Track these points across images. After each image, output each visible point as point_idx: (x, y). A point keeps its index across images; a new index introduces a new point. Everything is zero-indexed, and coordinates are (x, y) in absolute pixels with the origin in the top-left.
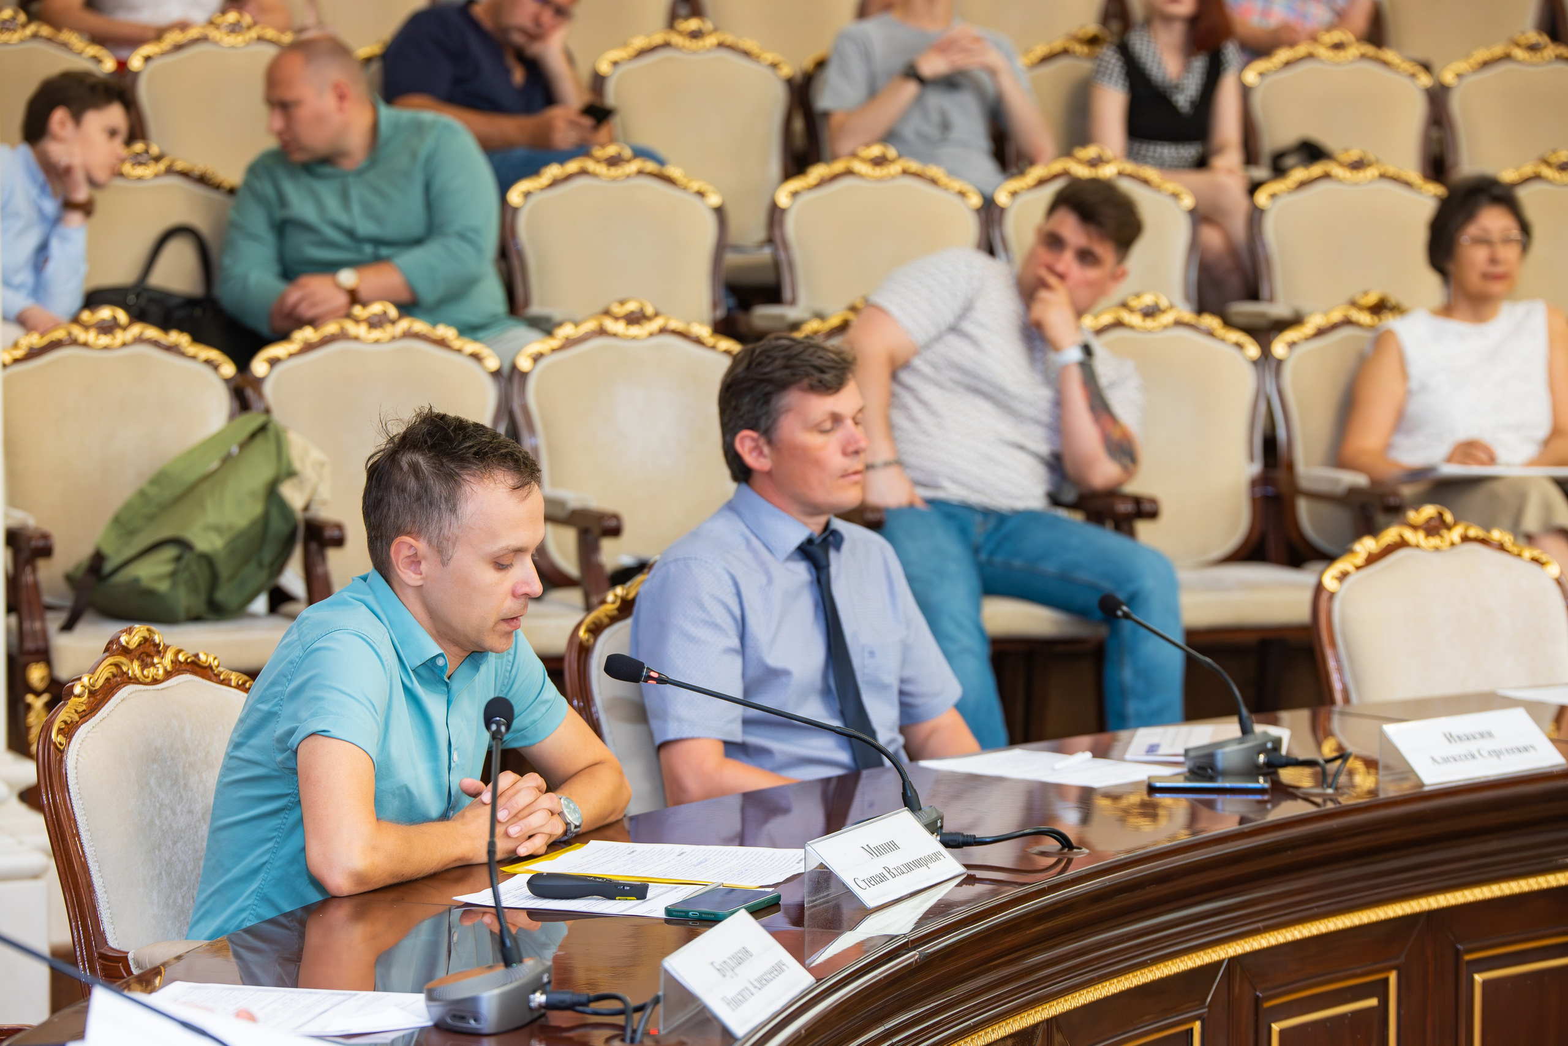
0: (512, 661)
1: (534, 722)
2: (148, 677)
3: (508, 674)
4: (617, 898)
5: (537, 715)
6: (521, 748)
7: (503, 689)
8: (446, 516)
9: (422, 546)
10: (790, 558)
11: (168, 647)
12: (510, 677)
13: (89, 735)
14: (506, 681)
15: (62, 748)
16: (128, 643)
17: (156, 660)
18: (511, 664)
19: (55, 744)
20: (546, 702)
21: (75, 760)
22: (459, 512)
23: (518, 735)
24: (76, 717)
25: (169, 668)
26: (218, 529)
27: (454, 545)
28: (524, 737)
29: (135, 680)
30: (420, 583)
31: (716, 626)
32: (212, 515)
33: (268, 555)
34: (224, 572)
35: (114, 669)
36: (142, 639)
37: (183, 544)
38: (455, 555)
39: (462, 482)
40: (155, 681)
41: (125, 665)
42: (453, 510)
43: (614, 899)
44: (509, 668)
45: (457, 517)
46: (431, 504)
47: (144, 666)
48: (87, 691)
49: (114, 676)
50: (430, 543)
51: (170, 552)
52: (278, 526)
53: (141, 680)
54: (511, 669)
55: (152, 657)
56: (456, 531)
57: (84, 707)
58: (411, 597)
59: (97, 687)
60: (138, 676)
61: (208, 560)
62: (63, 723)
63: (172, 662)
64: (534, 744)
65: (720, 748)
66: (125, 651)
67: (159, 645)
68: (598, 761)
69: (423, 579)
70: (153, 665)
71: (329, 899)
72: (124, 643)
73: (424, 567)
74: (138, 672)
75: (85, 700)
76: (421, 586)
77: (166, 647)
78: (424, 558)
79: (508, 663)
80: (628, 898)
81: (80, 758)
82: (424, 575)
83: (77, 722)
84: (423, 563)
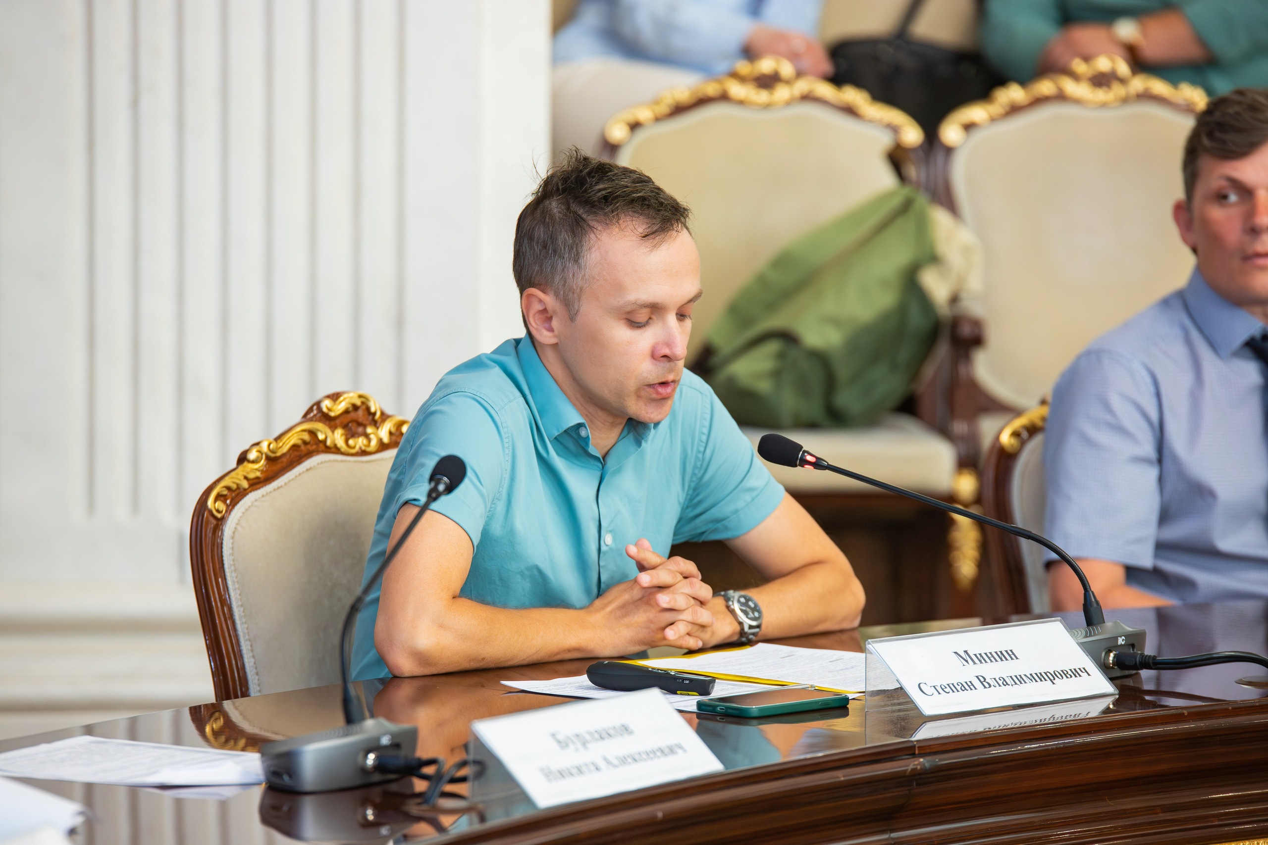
0: (705, 441)
1: (736, 512)
2: (354, 448)
3: (700, 456)
4: (678, 692)
5: (740, 504)
6: (728, 539)
7: (696, 471)
8: (570, 265)
9: (549, 300)
10: (1236, 354)
11: (388, 417)
12: (703, 459)
13: (256, 504)
14: (699, 464)
15: (219, 516)
16: (329, 410)
17: (370, 430)
18: (704, 445)
19: (210, 512)
20: (751, 490)
21: (233, 529)
22: (582, 261)
23: (719, 525)
24: (245, 484)
25: (386, 440)
26: (835, 322)
27: (579, 296)
28: (726, 528)
29: (336, 450)
30: (554, 341)
31: (1120, 430)
32: (830, 305)
33: (904, 355)
34: (843, 372)
35: (306, 437)
36: (350, 406)
37: (788, 338)
38: (581, 309)
39: (587, 228)
40: (363, 453)
41: (321, 432)
42: (577, 259)
43: (675, 693)
44: (702, 449)
45: (580, 267)
46: (555, 251)
47: (350, 434)
48: (264, 457)
49: (305, 443)
50: (557, 295)
51: (772, 347)
52: (916, 320)
53: (343, 450)
54: (705, 448)
55: (365, 426)
56: (580, 283)
57: (258, 474)
58: (551, 357)
59: (278, 454)
60: (339, 445)
61: (820, 358)
62: (224, 489)
63: (391, 433)
64: (738, 537)
65: (1120, 573)
66: (326, 418)
67: (374, 414)
68: (816, 559)
69: (556, 336)
70: (367, 436)
71: (394, 679)
72: (325, 410)
73: (555, 323)
74: (341, 443)
75: (261, 467)
76: (557, 344)
77: (385, 417)
78: (555, 312)
79: (701, 443)
80: (690, 693)
81: (239, 528)
82: (556, 332)
83: (245, 490)
84: (554, 319)
